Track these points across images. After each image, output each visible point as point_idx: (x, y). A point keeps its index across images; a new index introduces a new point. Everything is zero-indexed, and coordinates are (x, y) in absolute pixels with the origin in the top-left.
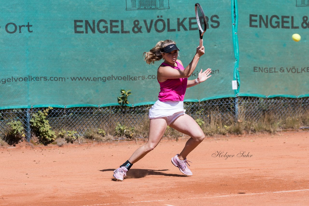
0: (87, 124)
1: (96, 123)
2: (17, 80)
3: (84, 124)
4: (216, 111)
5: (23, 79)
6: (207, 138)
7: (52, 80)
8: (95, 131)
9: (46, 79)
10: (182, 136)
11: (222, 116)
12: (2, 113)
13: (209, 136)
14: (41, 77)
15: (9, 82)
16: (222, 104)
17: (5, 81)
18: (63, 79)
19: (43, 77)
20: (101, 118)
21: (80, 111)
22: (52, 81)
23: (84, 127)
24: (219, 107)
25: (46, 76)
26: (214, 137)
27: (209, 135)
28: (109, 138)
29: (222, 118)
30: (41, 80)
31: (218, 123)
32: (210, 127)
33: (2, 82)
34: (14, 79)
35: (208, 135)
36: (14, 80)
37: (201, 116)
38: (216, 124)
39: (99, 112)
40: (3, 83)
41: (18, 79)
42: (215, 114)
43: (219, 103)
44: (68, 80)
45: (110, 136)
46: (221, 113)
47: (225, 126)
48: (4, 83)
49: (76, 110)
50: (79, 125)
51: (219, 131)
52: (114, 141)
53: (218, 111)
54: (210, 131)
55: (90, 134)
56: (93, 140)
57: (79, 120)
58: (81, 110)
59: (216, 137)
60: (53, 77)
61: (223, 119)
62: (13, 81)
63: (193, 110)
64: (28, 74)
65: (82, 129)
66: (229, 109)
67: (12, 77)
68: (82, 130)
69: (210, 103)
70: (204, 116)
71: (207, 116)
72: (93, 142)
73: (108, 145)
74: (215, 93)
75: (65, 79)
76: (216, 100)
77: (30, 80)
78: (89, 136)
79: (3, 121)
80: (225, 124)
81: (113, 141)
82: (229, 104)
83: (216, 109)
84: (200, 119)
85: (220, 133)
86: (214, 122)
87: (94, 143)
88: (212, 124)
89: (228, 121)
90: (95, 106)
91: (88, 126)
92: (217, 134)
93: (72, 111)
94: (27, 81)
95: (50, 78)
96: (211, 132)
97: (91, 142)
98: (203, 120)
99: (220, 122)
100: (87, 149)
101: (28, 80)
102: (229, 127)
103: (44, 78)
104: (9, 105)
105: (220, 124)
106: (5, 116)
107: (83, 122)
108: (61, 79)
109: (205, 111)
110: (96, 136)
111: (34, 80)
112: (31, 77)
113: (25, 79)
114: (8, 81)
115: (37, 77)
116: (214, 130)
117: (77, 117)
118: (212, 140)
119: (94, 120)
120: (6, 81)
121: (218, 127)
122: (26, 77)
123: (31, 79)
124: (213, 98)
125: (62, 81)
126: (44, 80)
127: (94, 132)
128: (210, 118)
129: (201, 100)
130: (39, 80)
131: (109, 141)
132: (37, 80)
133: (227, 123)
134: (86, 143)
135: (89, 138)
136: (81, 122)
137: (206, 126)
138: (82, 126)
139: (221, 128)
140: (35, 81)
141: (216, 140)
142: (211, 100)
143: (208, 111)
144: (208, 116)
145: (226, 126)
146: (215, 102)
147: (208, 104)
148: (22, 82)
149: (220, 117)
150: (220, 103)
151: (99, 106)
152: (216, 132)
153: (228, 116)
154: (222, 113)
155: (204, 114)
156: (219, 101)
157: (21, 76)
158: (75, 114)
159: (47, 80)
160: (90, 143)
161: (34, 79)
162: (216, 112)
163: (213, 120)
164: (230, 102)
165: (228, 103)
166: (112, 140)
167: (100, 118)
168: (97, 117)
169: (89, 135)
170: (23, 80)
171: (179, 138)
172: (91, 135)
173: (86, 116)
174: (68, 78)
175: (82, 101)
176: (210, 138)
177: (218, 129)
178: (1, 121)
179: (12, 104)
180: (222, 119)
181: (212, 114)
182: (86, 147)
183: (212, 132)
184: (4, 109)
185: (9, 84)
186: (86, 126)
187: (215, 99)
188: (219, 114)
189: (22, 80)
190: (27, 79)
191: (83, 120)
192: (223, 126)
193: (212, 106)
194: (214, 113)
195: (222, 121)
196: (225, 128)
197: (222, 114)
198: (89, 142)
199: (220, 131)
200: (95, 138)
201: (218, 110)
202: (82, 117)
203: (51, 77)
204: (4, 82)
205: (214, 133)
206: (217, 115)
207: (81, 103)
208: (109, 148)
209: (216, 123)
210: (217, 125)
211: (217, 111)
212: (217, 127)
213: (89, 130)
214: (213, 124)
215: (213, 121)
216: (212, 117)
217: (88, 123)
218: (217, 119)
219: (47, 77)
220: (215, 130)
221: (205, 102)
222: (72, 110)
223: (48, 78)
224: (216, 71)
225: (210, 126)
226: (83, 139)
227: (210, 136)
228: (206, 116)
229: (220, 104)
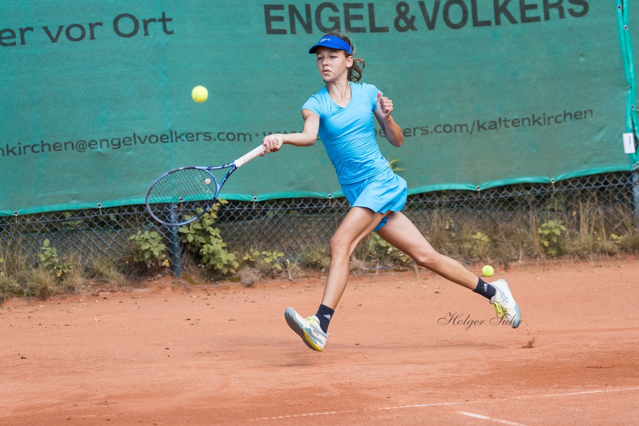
0: (306, 235)
1: (325, 232)
2: (145, 139)
3: (300, 235)
4: (591, 201)
5: (157, 138)
6: (573, 262)
7: (222, 138)
8: (324, 251)
9: (207, 136)
10: (518, 259)
11: (606, 214)
12: (117, 213)
13: (578, 258)
14: (198, 132)
15: (127, 145)
16: (602, 185)
17: (119, 144)
18: (248, 137)
19: (201, 133)
20: (336, 222)
21: (289, 208)
22: (223, 142)
23: (299, 243)
24: (598, 194)
25: (207, 131)
26: (590, 260)
27: (579, 256)
28: (356, 266)
29: (606, 217)
30: (197, 139)
31: (596, 229)
32: (578, 238)
33: (113, 145)
34: (139, 138)
35: (577, 256)
36: (140, 142)
37: (559, 215)
38: (591, 232)
39: (331, 209)
40: (114, 147)
41: (148, 139)
42: (590, 208)
43: (597, 184)
44: (257, 138)
45: (358, 261)
46: (603, 206)
47: (614, 236)
48: (116, 147)
49: (280, 205)
50: (287, 238)
51: (600, 247)
52: (367, 273)
53: (596, 203)
54: (579, 248)
55: (312, 258)
56: (320, 271)
57: (287, 226)
58: (290, 205)
59: (592, 261)
60: (223, 133)
61: (607, 220)
62: (135, 143)
63: (540, 200)
64: (169, 126)
65: (294, 246)
66: (621, 197)
67: (134, 134)
68: (296, 250)
69: (576, 185)
70: (565, 215)
71: (572, 213)
72: (320, 276)
73: (354, 282)
74: (586, 162)
75: (250, 136)
76: (589, 178)
77: (174, 140)
78: (310, 263)
79: (118, 232)
80: (612, 231)
81: (365, 272)
82: (620, 186)
83: (590, 198)
84: (555, 221)
85: (603, 251)
86: (587, 226)
87: (322, 277)
88: (584, 233)
89: (619, 224)
90: (322, 195)
91: (308, 241)
92: (595, 255)
93: (271, 207)
94: (166, 142)
95: (218, 135)
96: (582, 250)
97: (317, 276)
98: (563, 224)
99: (601, 227)
100: (308, 290)
101: (170, 139)
102: (621, 237)
103: (205, 136)
104: (131, 197)
105: (602, 232)
106: (124, 221)
107: (296, 231)
108: (241, 137)
109: (566, 203)
110: (326, 263)
111: (183, 140)
112: (176, 133)
113: (163, 138)
114: (126, 143)
115: (188, 134)
116: (588, 244)
117: (283, 221)
118: (585, 268)
119: (321, 227)
120: (122, 142)
121: (597, 238)
122: (165, 134)
123: (177, 138)
124: (581, 172)
125: (245, 140)
126: (205, 140)
127: (322, 254)
128: (578, 218)
129: (555, 179)
130: (193, 140)
131: (354, 273)
132: (189, 139)
133: (617, 230)
134: (306, 279)
135: (312, 267)
136: (292, 231)
137: (570, 237)
138: (294, 241)
139: (605, 239)
140: (184, 142)
141: (593, 267)
142: (578, 178)
143: (573, 203)
144: (574, 213)
145: (616, 234)
146: (588, 181)
147: (573, 187)
148: (156, 144)
149: (600, 217)
150: (600, 185)
151: (330, 196)
152: (592, 249)
153: (619, 214)
154: (606, 207)
155: (565, 208)
156: (595, 180)
157: (153, 132)
158: (277, 213)
159: (212, 141)
160: (314, 278)
161: (184, 138)
162: (592, 204)
163: (586, 222)
164: (620, 182)
165: (617, 185)
166: (362, 270)
167: (333, 222)
168: (327, 220)
169: (312, 260)
170: (159, 141)
171: (510, 264)
172: (314, 260)
173: (302, 218)
174: (257, 135)
175: (291, 184)
176: (581, 264)
177: (596, 242)
178: (116, 232)
179: (136, 194)
180: (605, 219)
181: (583, 210)
182: (305, 286)
183: (585, 249)
184: (120, 205)
185: (128, 150)
186: (304, 241)
187: (587, 176)
188: (599, 208)
189: (157, 141)
190: (168, 138)
191: (296, 226)
192: (608, 235)
193: (581, 190)
194: (588, 206)
195: (605, 223)
196: (612, 240)
197: (604, 209)
198: (311, 275)
199: (603, 246)
200: (324, 265)
201: (596, 199)
202: (295, 220)
203: (220, 132)
204: (118, 146)
205: (589, 251)
206: (594, 212)
207: (290, 189)
208: (355, 289)
209: (592, 229)
210: (594, 234)
211: (594, 201)
212: (595, 239)
213: (311, 248)
214: (586, 232)
215: (584, 226)
216: (582, 217)
217: (308, 233)
218: (594, 220)
219: (210, 133)
220: (590, 245)
221: (565, 182)
222: (271, 204)
223: (214, 136)
224: (585, 112)
225: (579, 235)
226: (299, 269)
227: (581, 258)
228: (569, 213)
229: (600, 187)
